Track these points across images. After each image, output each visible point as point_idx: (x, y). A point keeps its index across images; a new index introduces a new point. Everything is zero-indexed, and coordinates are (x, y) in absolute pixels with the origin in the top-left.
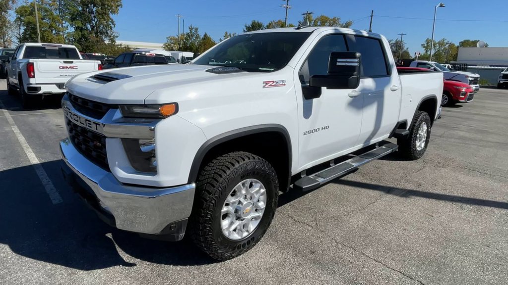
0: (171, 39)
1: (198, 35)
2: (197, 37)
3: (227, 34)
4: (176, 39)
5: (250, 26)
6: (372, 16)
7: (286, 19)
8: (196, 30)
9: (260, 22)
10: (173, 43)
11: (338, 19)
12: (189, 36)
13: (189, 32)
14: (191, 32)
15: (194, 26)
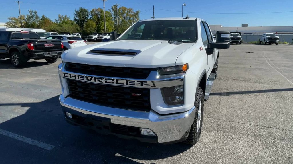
0: (12, 19)
1: (38, 16)
2: (37, 18)
3: (60, 16)
4: (17, 19)
5: (79, 11)
6: (153, 9)
7: (104, 7)
8: (36, 12)
9: (85, 9)
10: (14, 22)
11: (132, 9)
12: (30, 17)
13: (29, 14)
14: (31, 14)
15: (33, 10)
